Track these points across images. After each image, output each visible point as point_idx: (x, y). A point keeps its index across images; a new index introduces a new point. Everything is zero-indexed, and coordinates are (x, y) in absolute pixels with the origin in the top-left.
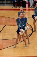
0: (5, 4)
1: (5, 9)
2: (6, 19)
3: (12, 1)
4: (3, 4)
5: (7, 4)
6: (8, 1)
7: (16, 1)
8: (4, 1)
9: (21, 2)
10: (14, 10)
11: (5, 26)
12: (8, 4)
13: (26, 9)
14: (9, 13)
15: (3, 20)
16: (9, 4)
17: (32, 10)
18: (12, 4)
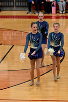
0: (13, 6)
1: (14, 16)
2: (15, 34)
3: (25, 1)
4: (9, 6)
5: (16, 6)
6: (18, 1)
7: (33, 2)
8: (11, 1)
9: (43, 3)
10: (30, 17)
11: (13, 46)
12: (18, 6)
13: (53, 15)
14: (20, 23)
15: (9, 36)
16: (21, 6)
17: (63, 17)
18: (25, 6)
